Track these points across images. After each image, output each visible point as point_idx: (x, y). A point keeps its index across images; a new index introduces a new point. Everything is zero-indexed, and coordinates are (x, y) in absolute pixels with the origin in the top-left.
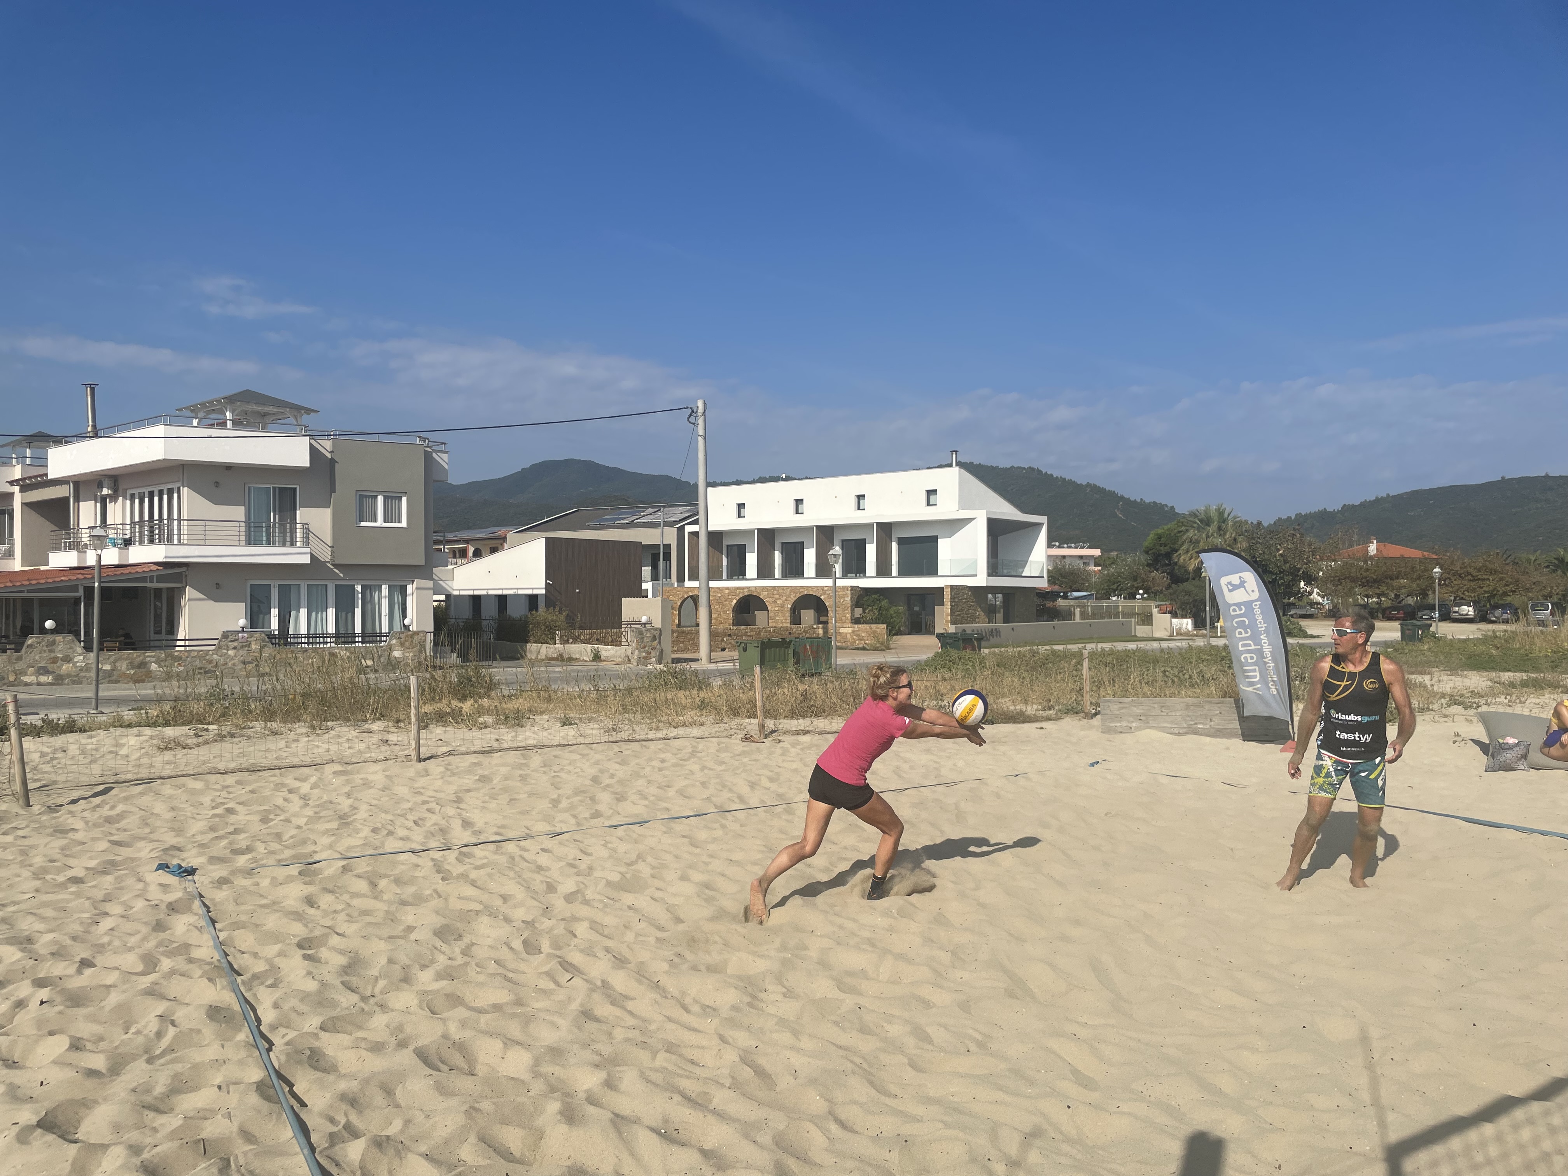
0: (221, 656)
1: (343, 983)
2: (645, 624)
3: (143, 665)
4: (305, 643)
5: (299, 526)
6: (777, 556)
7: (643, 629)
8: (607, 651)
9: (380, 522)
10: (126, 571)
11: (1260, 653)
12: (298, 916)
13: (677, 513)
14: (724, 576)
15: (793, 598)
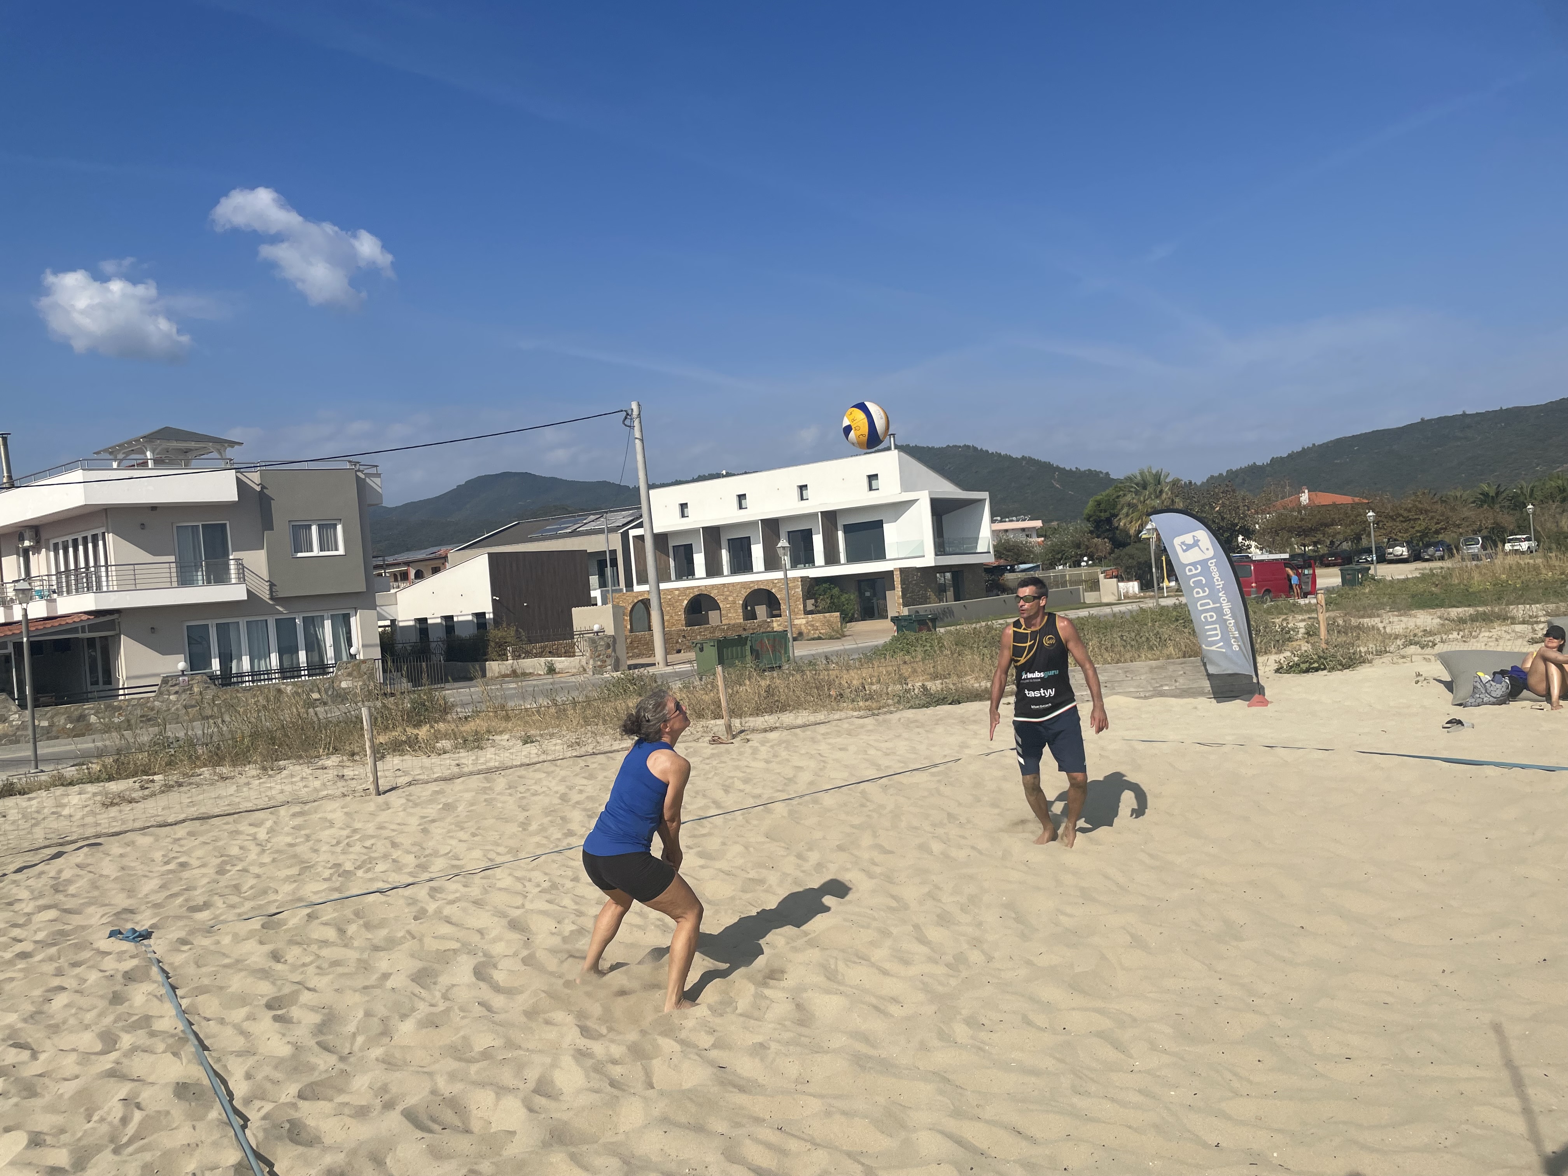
0: (162, 702)
1: (317, 1043)
2: (597, 632)
3: (82, 718)
4: (249, 681)
5: (232, 562)
6: (725, 554)
7: (596, 639)
8: (560, 663)
9: (316, 552)
10: (56, 623)
11: (1219, 611)
12: (264, 974)
13: (620, 518)
14: (673, 577)
15: (745, 593)
